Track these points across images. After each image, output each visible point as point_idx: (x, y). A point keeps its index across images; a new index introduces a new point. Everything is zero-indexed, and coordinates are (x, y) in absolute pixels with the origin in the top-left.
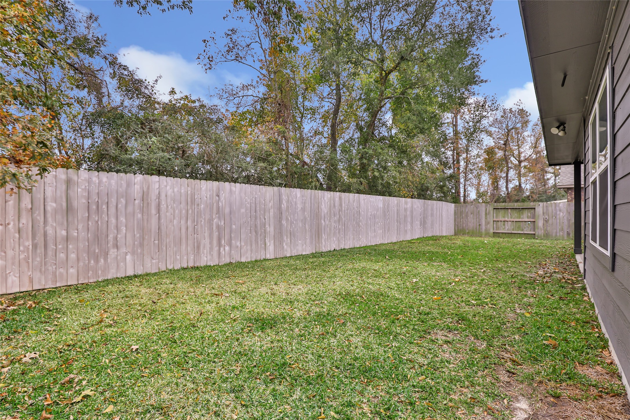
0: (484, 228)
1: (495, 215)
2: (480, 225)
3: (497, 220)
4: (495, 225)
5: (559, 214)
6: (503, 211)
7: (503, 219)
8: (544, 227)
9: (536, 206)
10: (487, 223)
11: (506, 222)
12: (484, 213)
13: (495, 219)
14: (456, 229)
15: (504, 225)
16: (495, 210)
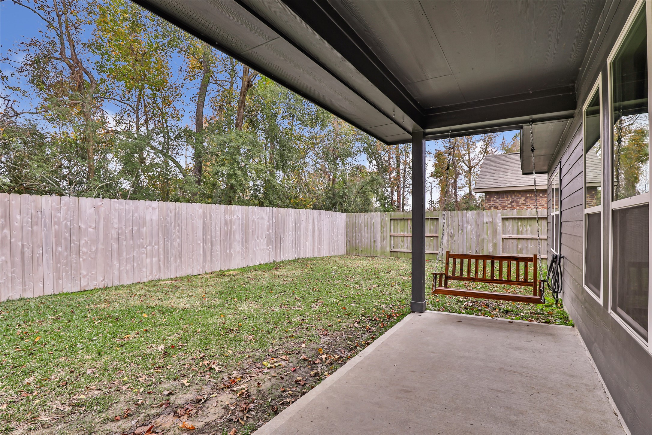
0: (379, 245)
1: (392, 228)
2: (375, 241)
3: (395, 234)
4: (392, 242)
5: (467, 227)
6: (403, 221)
7: (402, 234)
8: (448, 245)
9: (440, 215)
10: (383, 239)
11: (405, 238)
12: (379, 226)
13: (392, 234)
14: (349, 246)
15: (403, 241)
16: (392, 221)
